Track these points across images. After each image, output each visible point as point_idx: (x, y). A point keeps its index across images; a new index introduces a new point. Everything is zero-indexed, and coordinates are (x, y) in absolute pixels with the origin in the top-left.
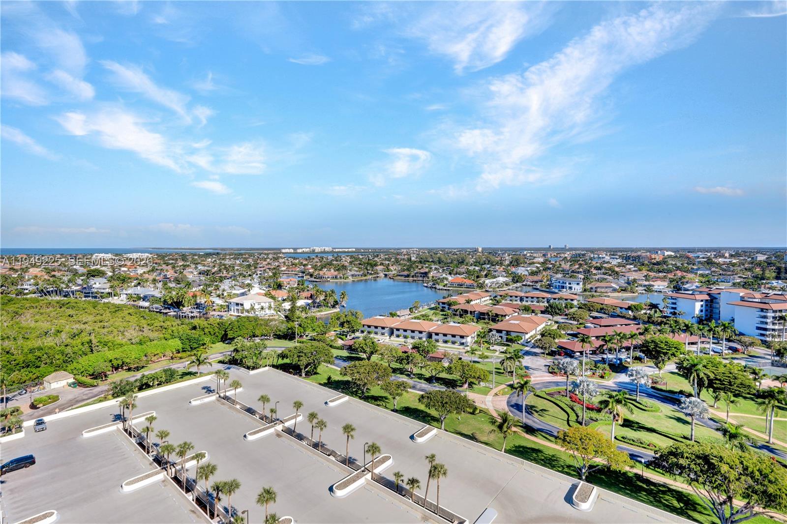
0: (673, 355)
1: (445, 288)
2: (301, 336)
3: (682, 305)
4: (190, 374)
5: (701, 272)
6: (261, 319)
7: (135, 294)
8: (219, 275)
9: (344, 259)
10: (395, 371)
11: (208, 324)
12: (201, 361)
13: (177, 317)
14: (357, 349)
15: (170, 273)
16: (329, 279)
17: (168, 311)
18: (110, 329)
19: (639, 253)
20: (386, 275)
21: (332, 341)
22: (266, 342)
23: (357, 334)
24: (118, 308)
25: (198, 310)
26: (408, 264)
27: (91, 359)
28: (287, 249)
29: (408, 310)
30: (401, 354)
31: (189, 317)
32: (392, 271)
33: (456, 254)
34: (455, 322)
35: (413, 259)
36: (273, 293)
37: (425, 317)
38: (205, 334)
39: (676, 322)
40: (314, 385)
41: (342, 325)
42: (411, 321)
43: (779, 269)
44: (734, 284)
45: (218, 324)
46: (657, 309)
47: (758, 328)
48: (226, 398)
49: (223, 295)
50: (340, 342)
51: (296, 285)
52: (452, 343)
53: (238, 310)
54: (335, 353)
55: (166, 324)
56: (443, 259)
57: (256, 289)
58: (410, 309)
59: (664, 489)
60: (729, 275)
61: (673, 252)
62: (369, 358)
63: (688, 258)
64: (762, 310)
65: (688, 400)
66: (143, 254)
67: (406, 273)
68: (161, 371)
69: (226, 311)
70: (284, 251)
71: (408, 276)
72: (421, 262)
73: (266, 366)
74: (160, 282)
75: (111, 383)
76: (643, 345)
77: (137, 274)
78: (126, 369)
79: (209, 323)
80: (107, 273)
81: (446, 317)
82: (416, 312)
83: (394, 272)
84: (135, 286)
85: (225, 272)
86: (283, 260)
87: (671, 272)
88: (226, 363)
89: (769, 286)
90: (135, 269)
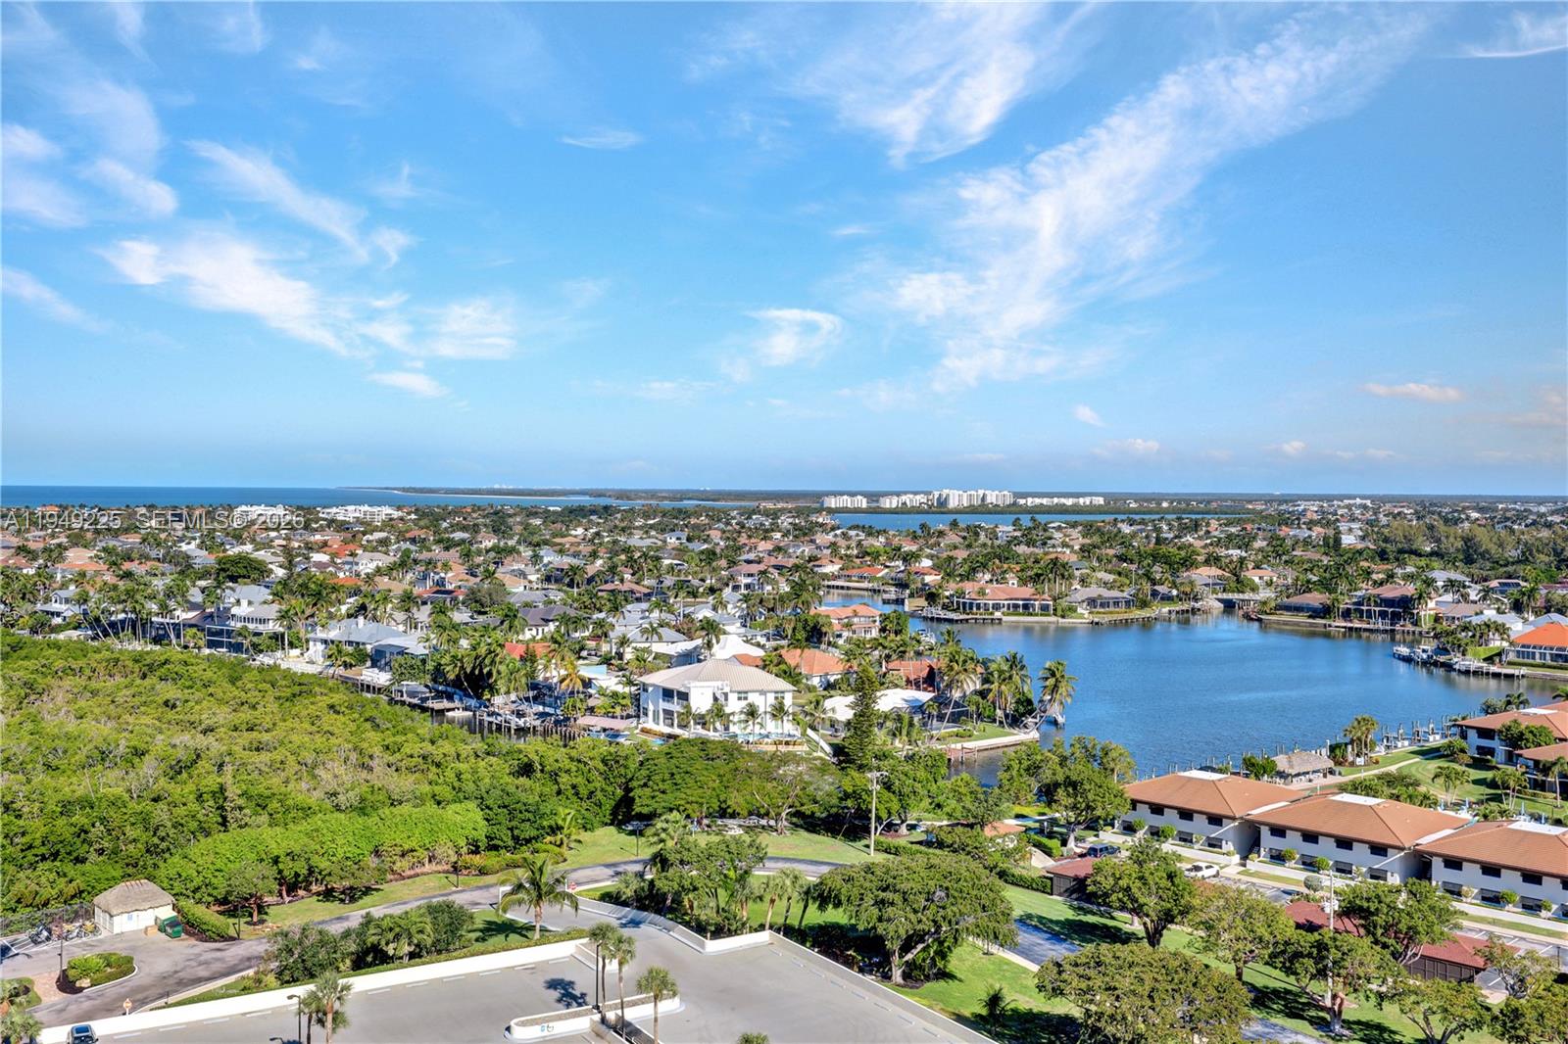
1: (1494, 669)
2: (890, 827)
4: (507, 928)
6: (749, 754)
7: (350, 643)
8: (609, 587)
9: (1057, 535)
10: (1262, 998)
11: (572, 759)
12: (544, 889)
13: (473, 727)
14: (1106, 895)
15: (455, 577)
16: (998, 614)
17: (445, 704)
18: (277, 756)
20: (1229, 606)
21: (1007, 854)
22: (765, 839)
23: (1109, 837)
24: (300, 687)
25: (541, 708)
26: (1325, 560)
27: (223, 849)
28: (842, 494)
29: (1325, 752)
30: (1291, 933)
31: (509, 729)
32: (1255, 589)
33: (1549, 525)
34: (1537, 819)
35: (1348, 540)
36: (792, 657)
37: (1398, 786)
38: (559, 793)
40: (934, 1021)
41: (1047, 794)
42: (1338, 798)
45: (604, 762)
48: (623, 1028)
49: (620, 656)
50: (1039, 863)
51: (875, 633)
52: (1524, 907)
53: (668, 714)
54: (1021, 901)
55: (441, 750)
56: (1485, 539)
57: (732, 643)
58: (1332, 749)
62: (1154, 937)
66: (376, 509)
67: (1316, 599)
68: (419, 907)
69: (629, 717)
70: (832, 502)
71: (1325, 611)
72: (1382, 555)
73: (762, 927)
74: (424, 603)
75: (276, 935)
77: (358, 575)
78: (318, 894)
79: (574, 753)
80: (271, 571)
81: (1497, 791)
82: (1360, 761)
83: (1265, 594)
84: (349, 616)
85: (627, 576)
86: (830, 537)
88: (625, 904)
90: (350, 559)
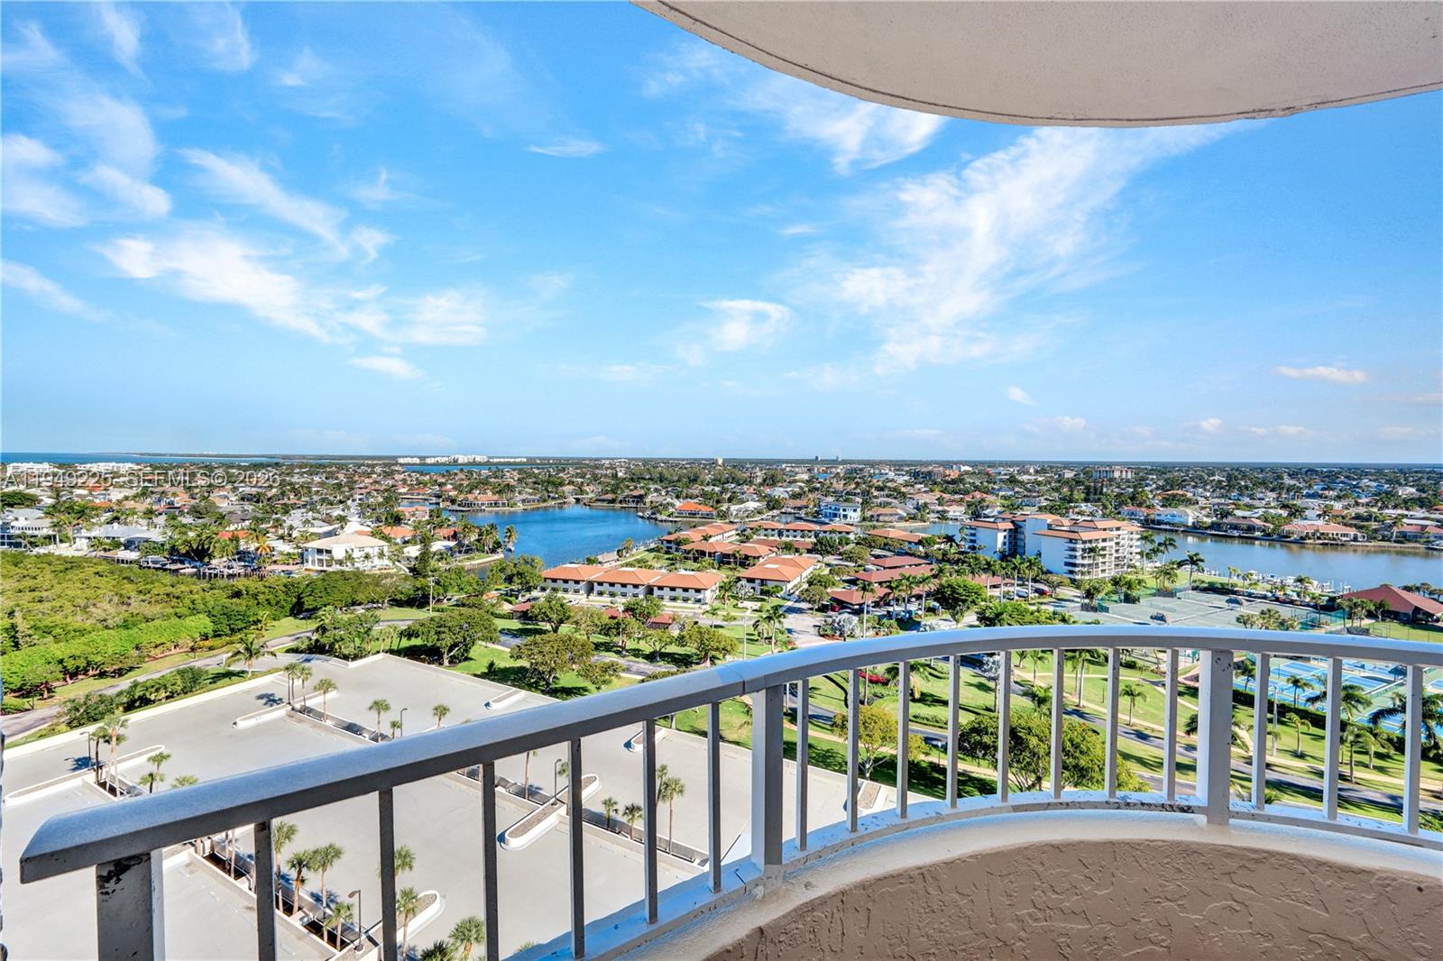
0: (973, 602)
1: (671, 519)
2: (439, 601)
3: (983, 538)
4: (229, 675)
5: (1003, 493)
6: (367, 575)
7: (108, 538)
8: (281, 502)
9: (508, 474)
10: (597, 646)
11: (265, 587)
12: (254, 652)
13: (198, 576)
14: (536, 616)
15: (181, 499)
16: (483, 507)
17: (179, 566)
18: (57, 604)
19: (930, 468)
20: (578, 500)
21: (493, 605)
22: (378, 613)
23: (535, 593)
24: (71, 565)
25: (243, 564)
26: (613, 482)
27: (16, 661)
28: (407, 457)
29: (615, 553)
30: (607, 621)
31: (223, 576)
32: (587, 494)
33: (686, 468)
34: (686, 570)
35: (620, 474)
36: (387, 530)
37: (642, 563)
38: (258, 604)
39: (976, 559)
40: (465, 679)
41: (509, 579)
42: (621, 569)
43: (1088, 488)
44: (1040, 508)
45: (285, 586)
46: (954, 544)
47: (1067, 564)
48: (306, 710)
49: (290, 535)
50: (507, 607)
51: (427, 518)
52: (684, 600)
53: (321, 561)
54: (501, 624)
55: (179, 590)
56: (666, 474)
57: (354, 524)
58: (618, 552)
59: (964, 778)
60: (1034, 497)
61: (971, 466)
62: (555, 630)
63: (988, 474)
64: (1071, 541)
65: (991, 660)
66: (121, 465)
67: (610, 496)
68: (172, 672)
69: (297, 564)
70: (401, 461)
71: (613, 501)
72: (632, 480)
73: (378, 652)
74: (160, 514)
75: (66, 702)
76: (938, 592)
77: (110, 501)
78: (94, 676)
79: (267, 584)
80: (42, 500)
81: (673, 561)
82: (628, 555)
83: (591, 495)
84: (108, 523)
85: (292, 497)
86: (402, 476)
87: (969, 493)
88: (302, 652)
89: (1076, 510)
90: (104, 492)
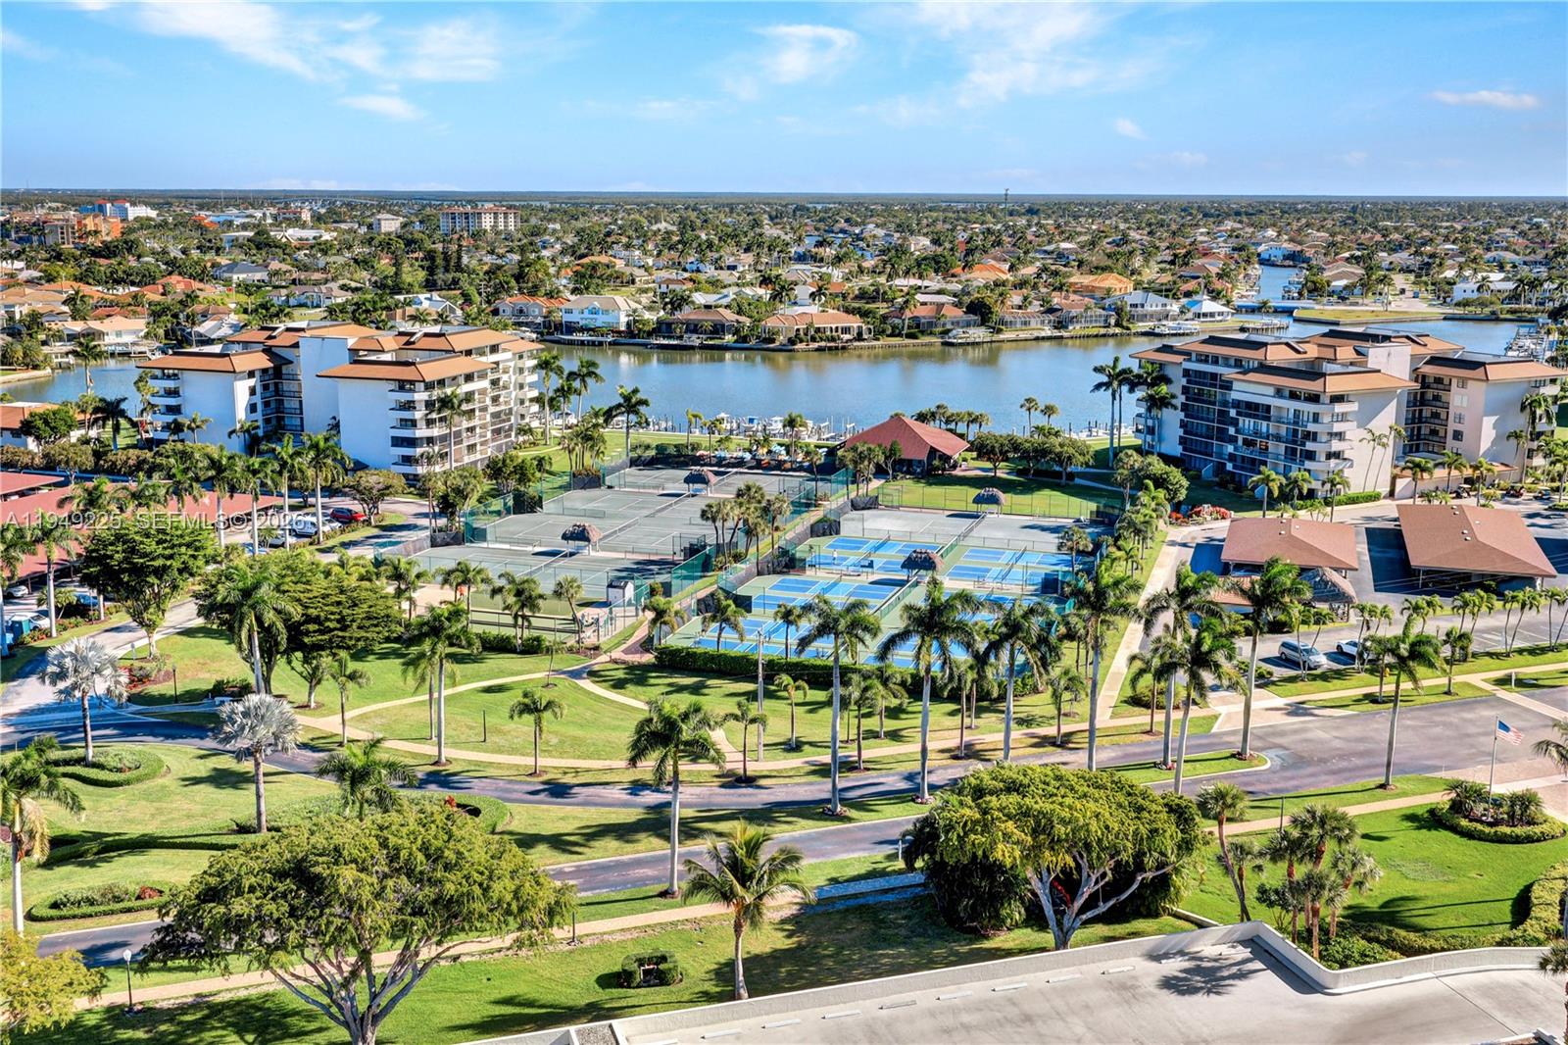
0: (185, 570)
3: (199, 396)
5: (242, 276)
19: (39, 213)
39: (184, 456)
43: (430, 256)
44: (331, 311)
46: (122, 421)
47: (397, 442)
59: (199, 1015)
60: (316, 283)
61: (153, 206)
63: (200, 227)
64: (403, 385)
65: (240, 708)
76: (89, 558)
87: (153, 280)
89: (410, 310)
